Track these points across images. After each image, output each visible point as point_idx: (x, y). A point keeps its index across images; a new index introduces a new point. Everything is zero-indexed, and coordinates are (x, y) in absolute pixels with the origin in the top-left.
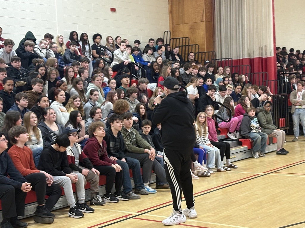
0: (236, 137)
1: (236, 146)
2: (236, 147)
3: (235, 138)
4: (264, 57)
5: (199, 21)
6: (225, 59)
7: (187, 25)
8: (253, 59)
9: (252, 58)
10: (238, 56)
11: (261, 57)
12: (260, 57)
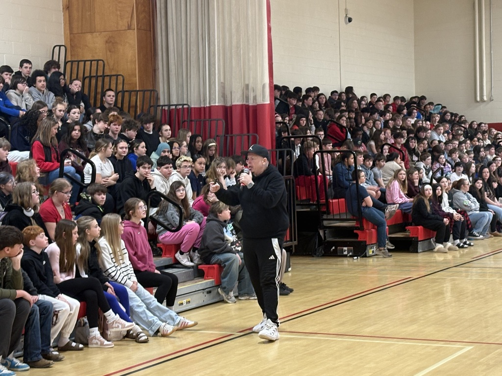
0: (192, 261)
1: (193, 280)
2: (192, 282)
3: (191, 264)
4: (251, 103)
5: (124, 28)
6: (176, 105)
7: (99, 35)
8: (231, 107)
9: (229, 104)
10: (202, 101)
11: (247, 104)
12: (245, 103)
